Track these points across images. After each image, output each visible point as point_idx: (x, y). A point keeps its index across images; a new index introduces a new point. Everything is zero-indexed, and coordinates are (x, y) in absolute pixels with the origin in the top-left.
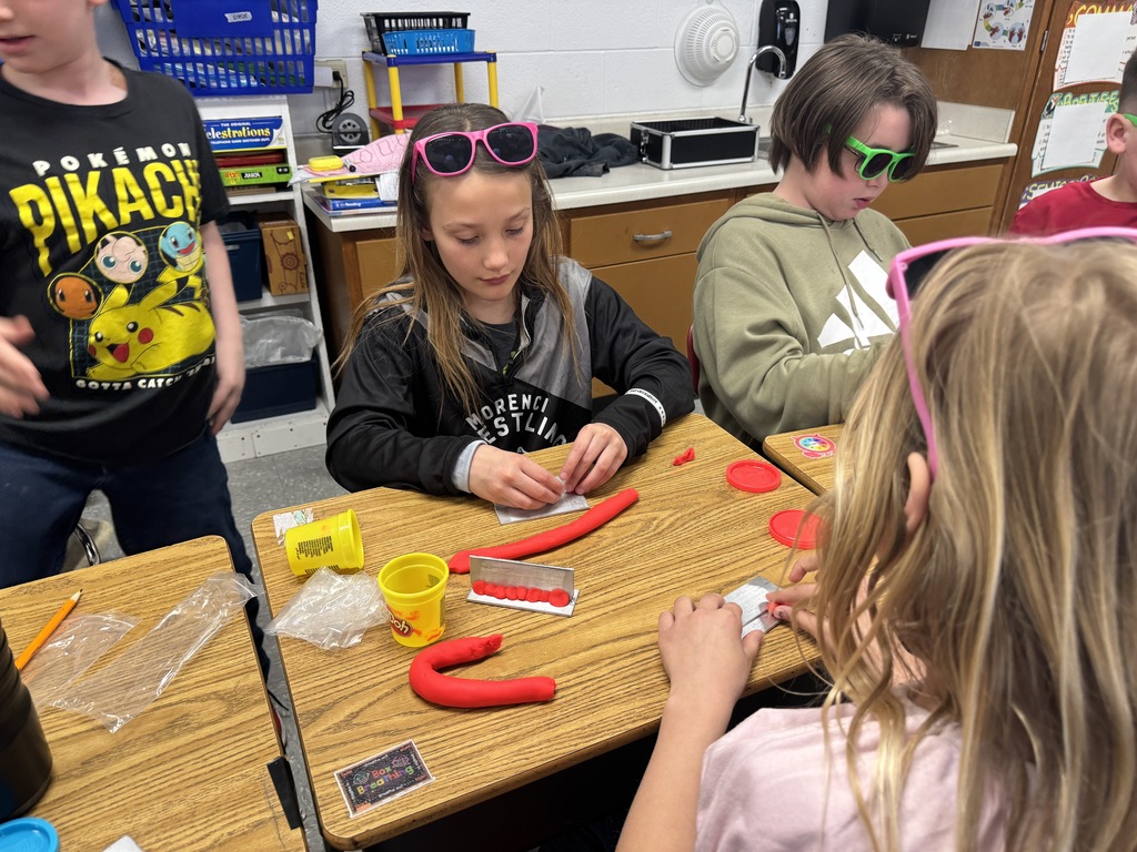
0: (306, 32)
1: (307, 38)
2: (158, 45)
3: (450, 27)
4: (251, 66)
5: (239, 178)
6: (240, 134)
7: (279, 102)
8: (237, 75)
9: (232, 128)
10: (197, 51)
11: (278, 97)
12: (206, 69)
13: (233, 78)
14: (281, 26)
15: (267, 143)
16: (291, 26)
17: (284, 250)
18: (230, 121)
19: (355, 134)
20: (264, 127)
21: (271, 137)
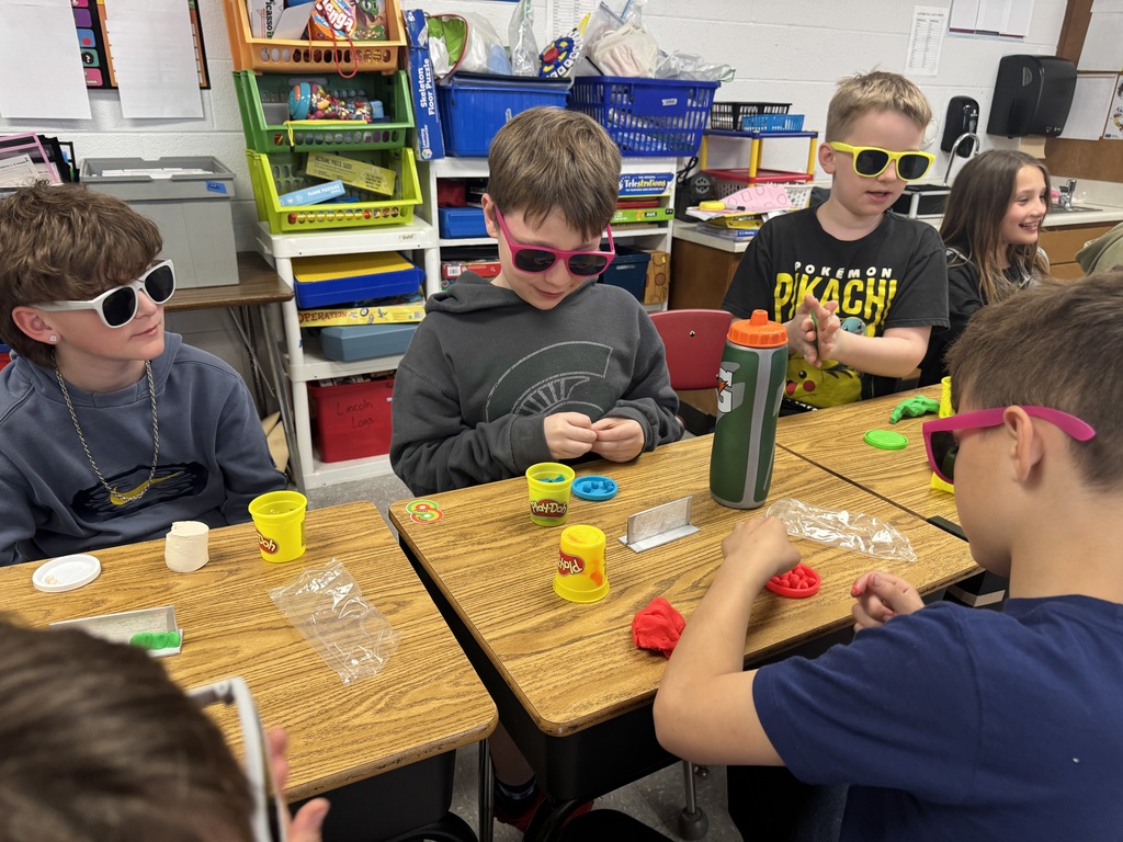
0: (704, 114)
1: (703, 118)
2: (619, 119)
3: (763, 113)
4: (666, 136)
5: (643, 215)
6: (649, 184)
7: (672, 163)
8: (657, 142)
9: (645, 180)
10: (639, 125)
11: (671, 159)
12: (640, 137)
13: (654, 145)
14: (691, 109)
15: (662, 192)
16: (696, 109)
17: (658, 270)
18: (644, 175)
19: (705, 187)
20: (662, 180)
21: (665, 187)
